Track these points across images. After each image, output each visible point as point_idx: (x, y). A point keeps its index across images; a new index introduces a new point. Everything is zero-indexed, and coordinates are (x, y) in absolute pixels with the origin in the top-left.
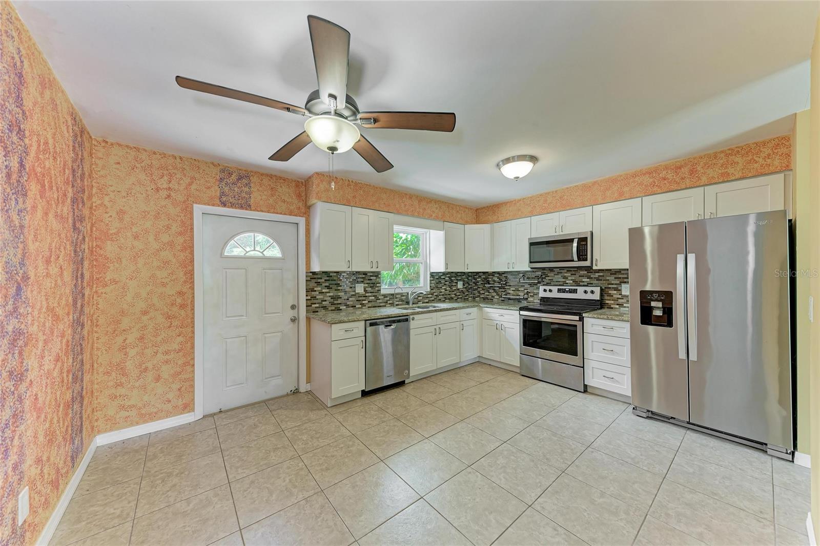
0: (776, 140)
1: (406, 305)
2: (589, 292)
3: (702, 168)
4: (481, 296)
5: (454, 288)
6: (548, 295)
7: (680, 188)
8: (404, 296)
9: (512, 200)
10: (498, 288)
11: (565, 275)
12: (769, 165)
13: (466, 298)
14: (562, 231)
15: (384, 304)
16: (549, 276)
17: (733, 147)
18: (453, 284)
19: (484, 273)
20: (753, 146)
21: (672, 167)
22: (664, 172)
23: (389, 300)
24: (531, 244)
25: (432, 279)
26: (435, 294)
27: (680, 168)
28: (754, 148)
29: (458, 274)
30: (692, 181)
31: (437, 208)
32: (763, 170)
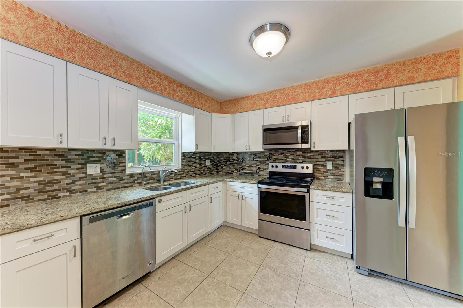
0: (449, 53)
1: (157, 182)
2: (305, 168)
3: (395, 72)
4: (224, 171)
5: (202, 166)
6: (275, 170)
7: (378, 88)
8: (155, 174)
9: (249, 95)
10: (236, 165)
11: (286, 154)
12: (444, 72)
13: (212, 172)
14: (288, 121)
15: (131, 184)
16: (274, 156)
17: (418, 57)
18: (202, 162)
19: (226, 153)
20: (432, 57)
21: (372, 71)
22: (366, 75)
23: (137, 180)
24: (265, 130)
25: (184, 158)
26: (186, 171)
27: (378, 72)
28: (433, 59)
29: (206, 154)
30: (387, 83)
31: (187, 94)
32: (439, 76)
